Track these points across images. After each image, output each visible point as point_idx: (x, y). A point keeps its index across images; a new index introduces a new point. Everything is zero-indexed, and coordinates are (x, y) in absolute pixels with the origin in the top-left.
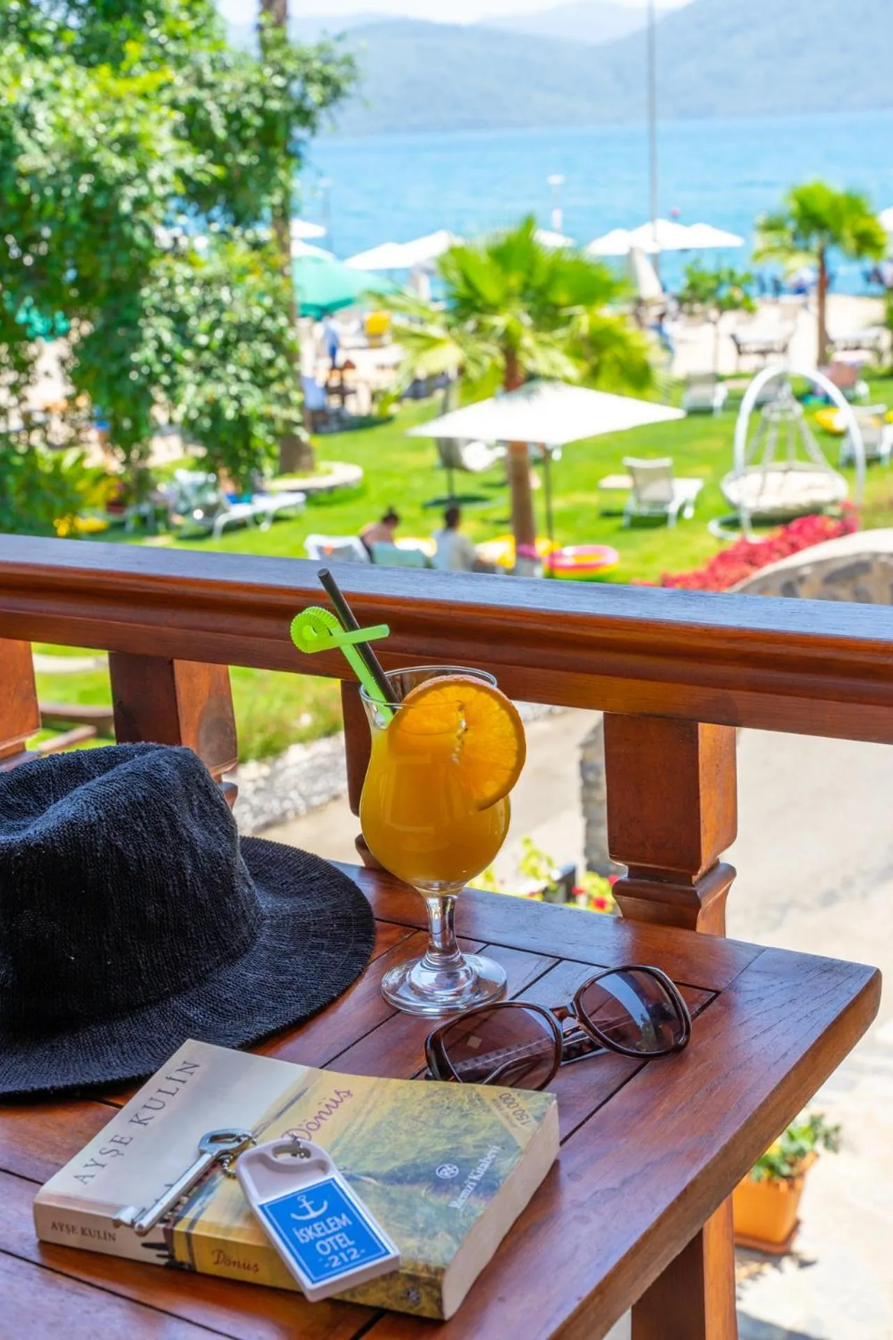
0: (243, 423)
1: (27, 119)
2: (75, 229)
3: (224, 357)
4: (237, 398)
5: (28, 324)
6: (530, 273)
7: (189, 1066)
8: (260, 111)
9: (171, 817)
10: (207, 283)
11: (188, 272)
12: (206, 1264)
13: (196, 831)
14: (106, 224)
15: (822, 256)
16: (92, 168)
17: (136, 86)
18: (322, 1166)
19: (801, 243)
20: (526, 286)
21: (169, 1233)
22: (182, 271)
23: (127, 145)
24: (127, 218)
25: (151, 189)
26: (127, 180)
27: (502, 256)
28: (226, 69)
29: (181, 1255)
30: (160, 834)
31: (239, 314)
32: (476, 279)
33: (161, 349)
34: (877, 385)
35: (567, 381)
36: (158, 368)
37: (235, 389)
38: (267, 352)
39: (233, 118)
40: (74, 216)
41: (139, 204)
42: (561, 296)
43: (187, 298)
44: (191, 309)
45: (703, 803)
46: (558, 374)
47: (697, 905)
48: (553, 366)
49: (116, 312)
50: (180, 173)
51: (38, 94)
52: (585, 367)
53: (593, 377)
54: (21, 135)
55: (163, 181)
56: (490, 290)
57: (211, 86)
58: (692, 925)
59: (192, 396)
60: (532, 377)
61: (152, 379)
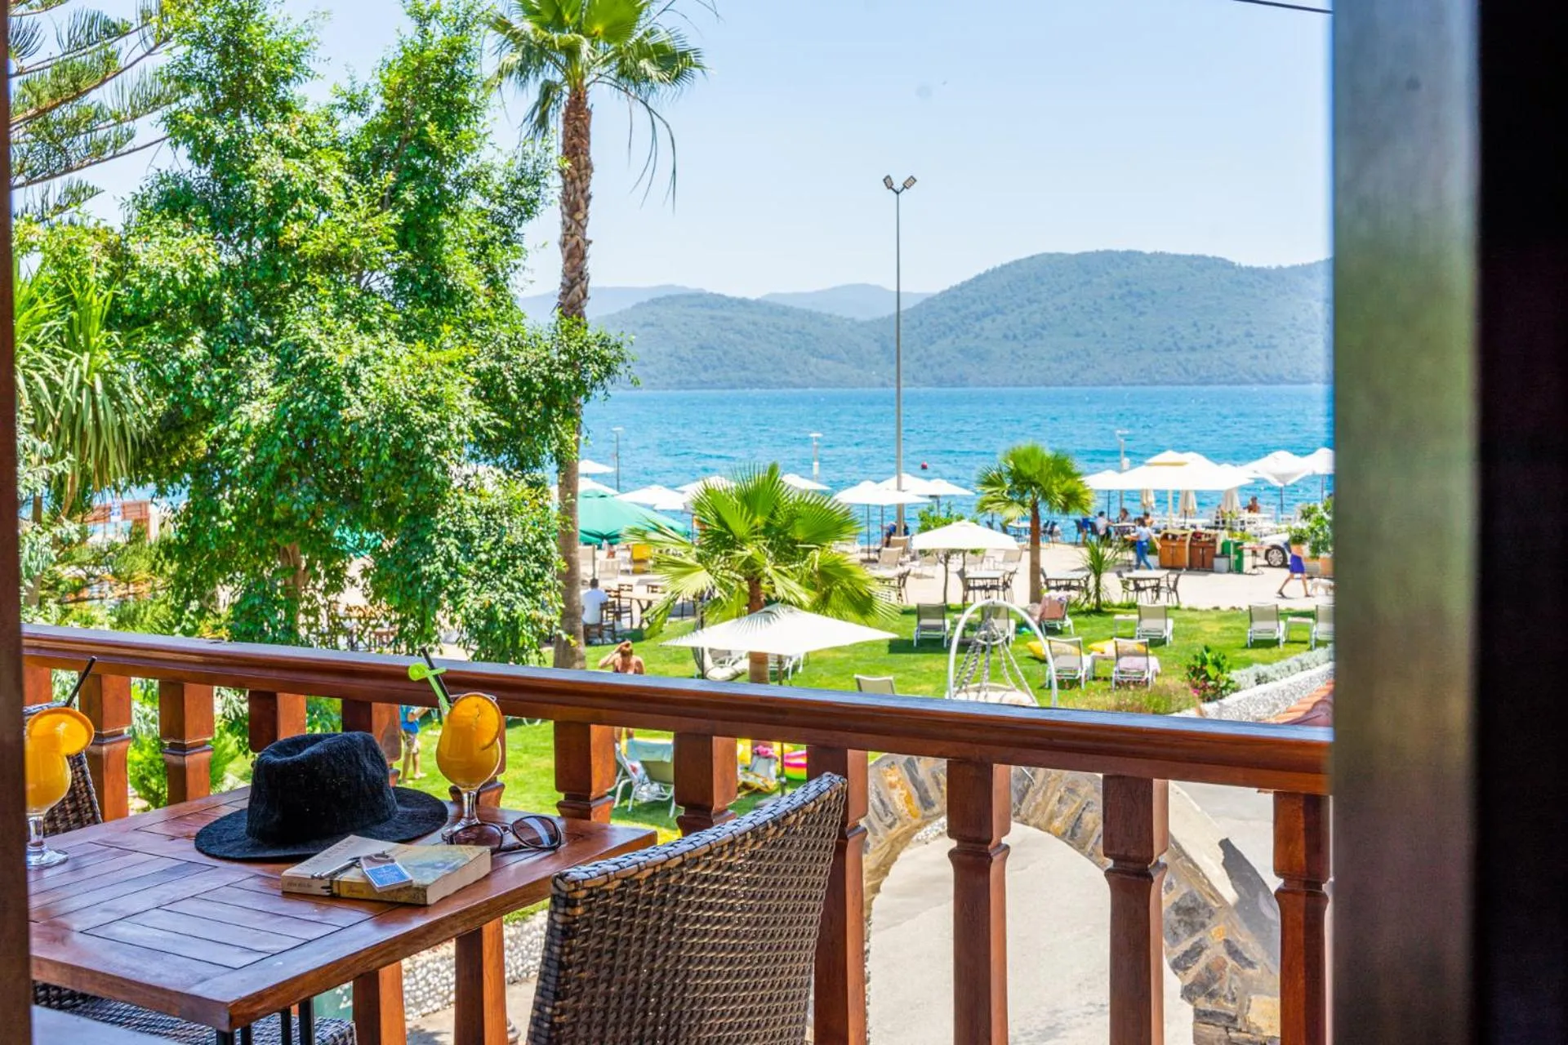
0: (513, 625)
1: (353, 379)
2: (386, 466)
3: (500, 570)
4: (509, 603)
5: (343, 540)
6: (772, 516)
7: (350, 842)
8: (546, 380)
9: (357, 756)
10: (490, 512)
11: (475, 501)
12: (345, 893)
13: (368, 765)
14: (412, 463)
15: (1035, 507)
16: (403, 418)
17: (444, 356)
18: (393, 861)
19: (1016, 498)
20: (768, 525)
21: (331, 882)
22: (470, 501)
23: (432, 402)
24: (428, 458)
25: (450, 436)
26: (433, 428)
27: (749, 499)
28: (520, 347)
29: (335, 891)
30: (350, 762)
31: (516, 537)
32: (726, 517)
33: (448, 563)
34: (1081, 619)
35: (800, 605)
36: (446, 577)
37: (508, 596)
38: (535, 567)
39: (524, 383)
40: (385, 456)
41: (439, 447)
42: (799, 534)
43: (473, 524)
44: (476, 532)
45: (593, 762)
46: (792, 599)
47: (590, 810)
48: (789, 592)
49: (413, 531)
50: (474, 426)
51: (364, 361)
52: (814, 595)
53: (822, 604)
54: (347, 391)
55: (460, 432)
56: (739, 527)
57: (508, 358)
58: (589, 819)
59: (471, 602)
60: (770, 602)
61: (439, 585)
